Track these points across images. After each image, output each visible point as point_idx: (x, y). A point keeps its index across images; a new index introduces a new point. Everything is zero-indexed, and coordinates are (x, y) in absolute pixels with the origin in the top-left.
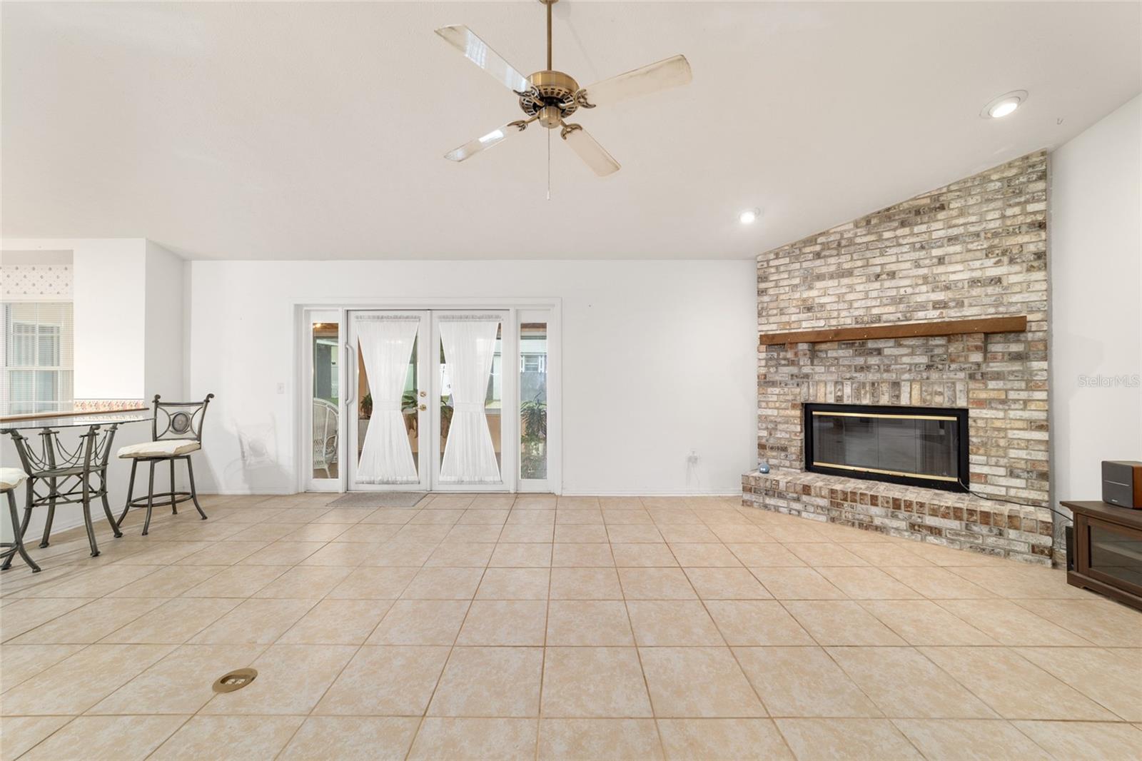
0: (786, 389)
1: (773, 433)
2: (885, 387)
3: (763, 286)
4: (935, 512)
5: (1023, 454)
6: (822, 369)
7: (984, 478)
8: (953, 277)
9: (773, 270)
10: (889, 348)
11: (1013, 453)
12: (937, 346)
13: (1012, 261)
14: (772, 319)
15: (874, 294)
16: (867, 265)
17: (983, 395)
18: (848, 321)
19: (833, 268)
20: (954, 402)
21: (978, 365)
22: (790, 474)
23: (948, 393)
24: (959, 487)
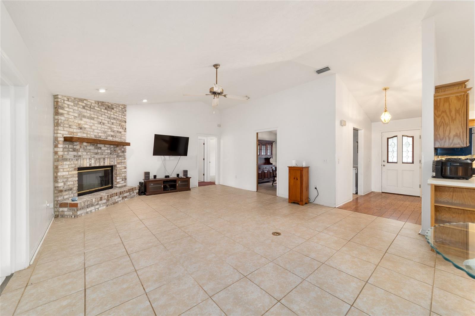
0: (72, 162)
1: (66, 183)
3: (59, 111)
7: (118, 183)
8: (114, 129)
9: (66, 106)
10: (103, 147)
11: (122, 175)
12: (112, 148)
13: (122, 129)
21: (118, 153)
24: (112, 187)
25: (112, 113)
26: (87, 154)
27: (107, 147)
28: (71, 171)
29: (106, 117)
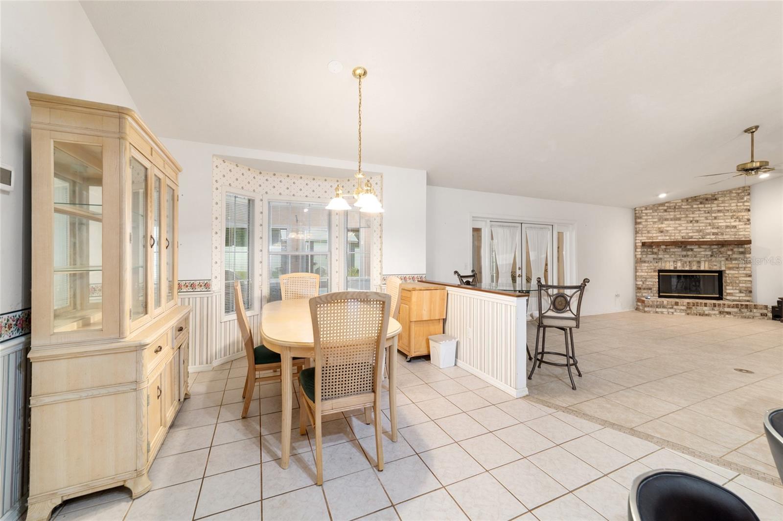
0: (651, 264)
1: (645, 282)
2: (695, 263)
3: (639, 221)
4: (729, 306)
5: (744, 285)
6: (668, 256)
7: (730, 294)
8: (720, 224)
9: (644, 214)
10: (696, 249)
11: (741, 285)
12: (714, 248)
13: (740, 221)
14: (644, 235)
15: (690, 228)
16: (687, 217)
17: (731, 266)
18: (679, 237)
19: (672, 217)
20: (721, 268)
21: (729, 255)
22: (652, 297)
23: (718, 265)
24: (720, 298)
25: (715, 205)
26: (670, 257)
27: (703, 248)
28: (651, 272)
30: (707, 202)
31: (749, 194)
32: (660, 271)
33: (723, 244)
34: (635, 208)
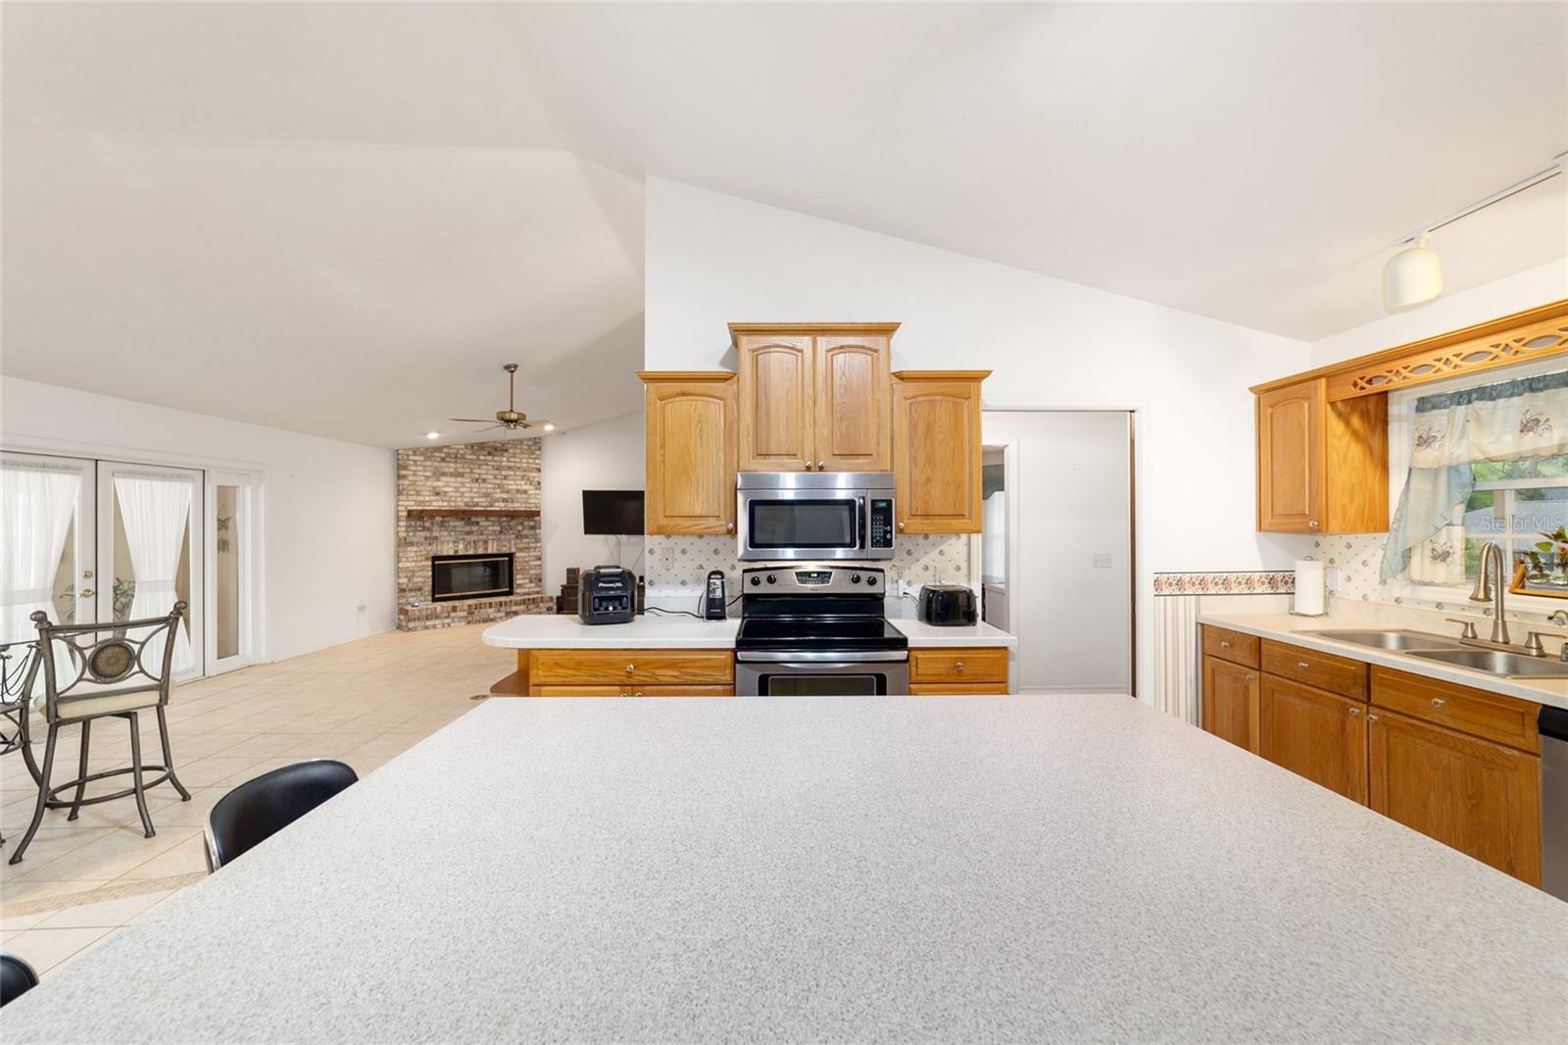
0: (421, 548)
1: (411, 579)
2: (481, 543)
3: (403, 472)
4: (516, 604)
5: (534, 572)
6: (446, 533)
7: (520, 586)
8: (510, 487)
9: (411, 463)
10: (482, 522)
11: (531, 572)
12: (504, 521)
13: (531, 484)
14: (410, 498)
15: (475, 490)
16: (471, 472)
17: (521, 546)
18: (461, 504)
19: (452, 470)
20: (511, 550)
21: (519, 531)
22: (422, 603)
23: (508, 545)
24: (510, 593)
25: (505, 459)
26: (449, 535)
27: (491, 521)
28: (421, 561)
29: (490, 468)
30: (496, 453)
31: (540, 449)
32: (435, 558)
33: (512, 515)
34: (397, 451)
